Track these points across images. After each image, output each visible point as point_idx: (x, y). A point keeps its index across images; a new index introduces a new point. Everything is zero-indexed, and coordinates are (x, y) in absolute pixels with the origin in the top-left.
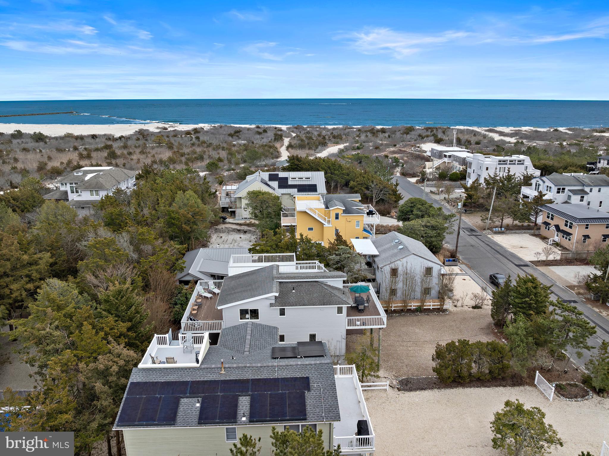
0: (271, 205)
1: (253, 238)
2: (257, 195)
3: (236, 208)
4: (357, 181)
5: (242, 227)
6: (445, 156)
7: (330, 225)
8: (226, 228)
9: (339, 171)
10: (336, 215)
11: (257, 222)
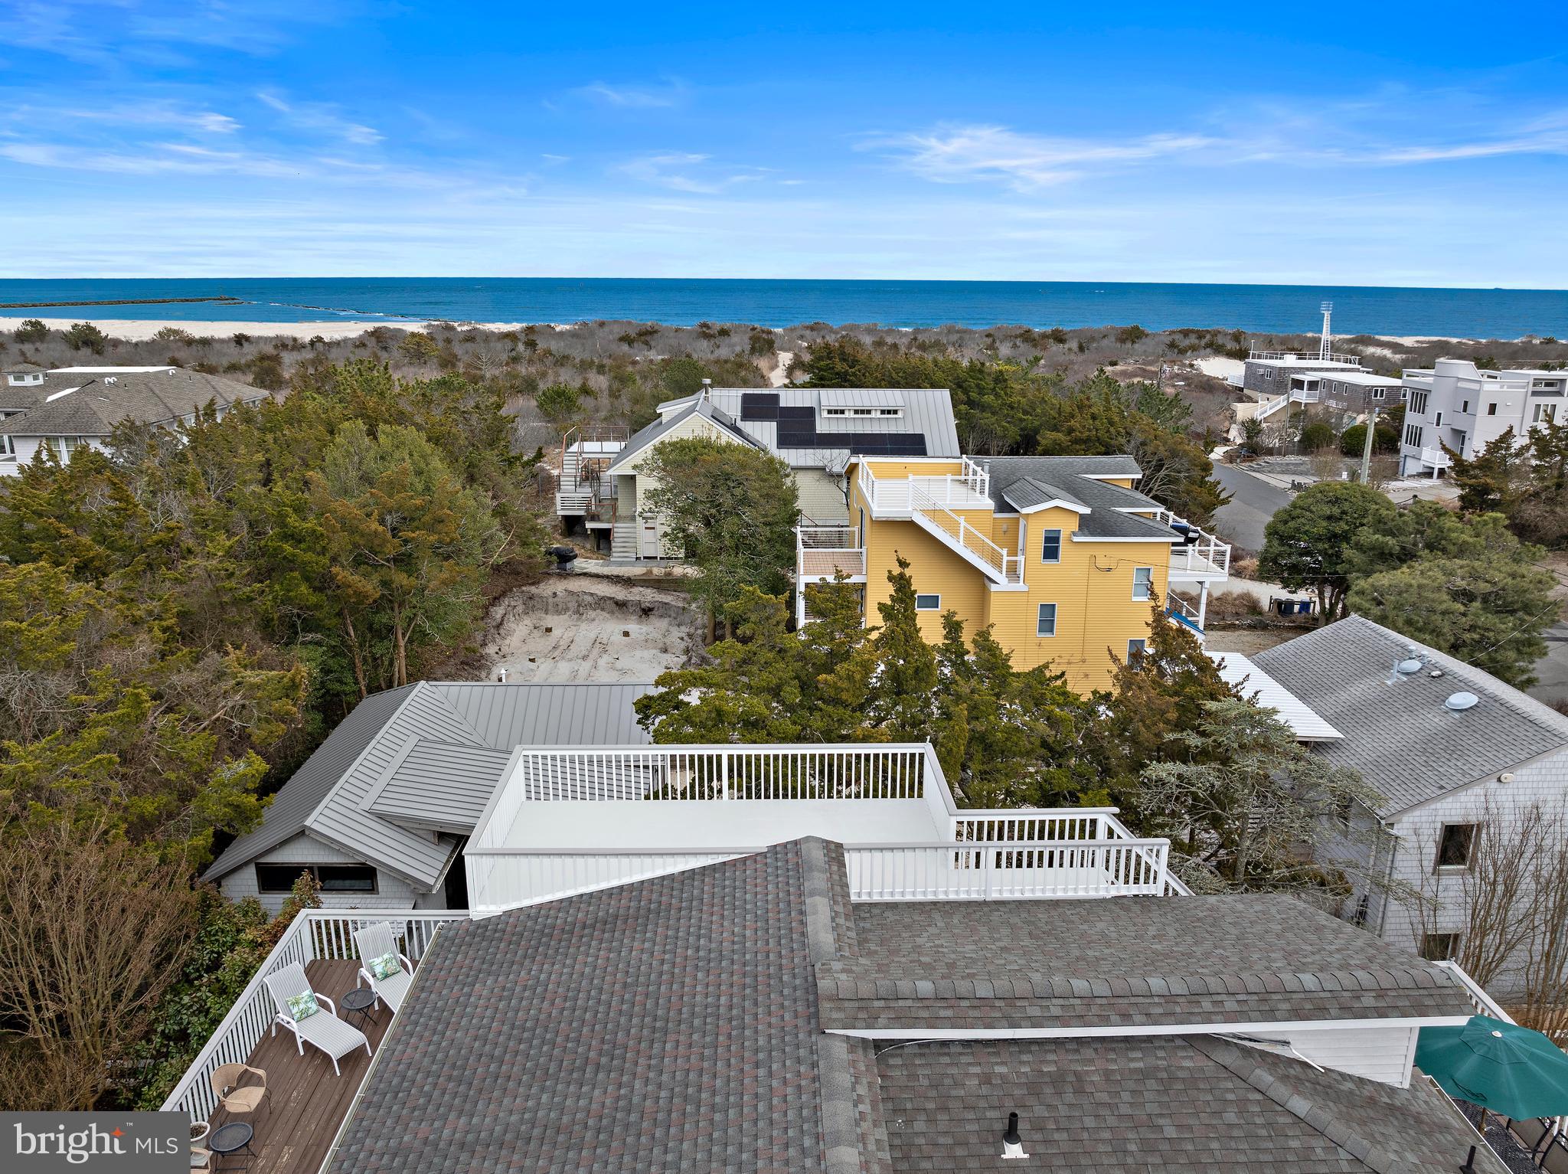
0: (754, 495)
1: (676, 636)
2: (693, 454)
3: (615, 517)
4: (1071, 431)
5: (636, 590)
6: (1298, 384)
7: (1020, 586)
8: (571, 593)
9: (997, 395)
10: (1048, 540)
11: (692, 571)
